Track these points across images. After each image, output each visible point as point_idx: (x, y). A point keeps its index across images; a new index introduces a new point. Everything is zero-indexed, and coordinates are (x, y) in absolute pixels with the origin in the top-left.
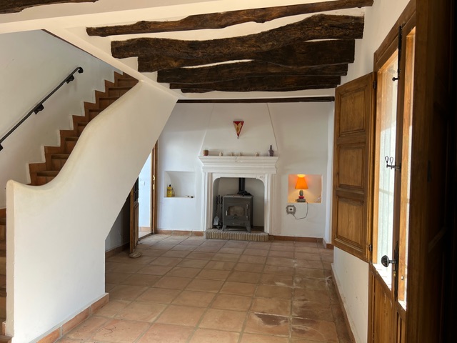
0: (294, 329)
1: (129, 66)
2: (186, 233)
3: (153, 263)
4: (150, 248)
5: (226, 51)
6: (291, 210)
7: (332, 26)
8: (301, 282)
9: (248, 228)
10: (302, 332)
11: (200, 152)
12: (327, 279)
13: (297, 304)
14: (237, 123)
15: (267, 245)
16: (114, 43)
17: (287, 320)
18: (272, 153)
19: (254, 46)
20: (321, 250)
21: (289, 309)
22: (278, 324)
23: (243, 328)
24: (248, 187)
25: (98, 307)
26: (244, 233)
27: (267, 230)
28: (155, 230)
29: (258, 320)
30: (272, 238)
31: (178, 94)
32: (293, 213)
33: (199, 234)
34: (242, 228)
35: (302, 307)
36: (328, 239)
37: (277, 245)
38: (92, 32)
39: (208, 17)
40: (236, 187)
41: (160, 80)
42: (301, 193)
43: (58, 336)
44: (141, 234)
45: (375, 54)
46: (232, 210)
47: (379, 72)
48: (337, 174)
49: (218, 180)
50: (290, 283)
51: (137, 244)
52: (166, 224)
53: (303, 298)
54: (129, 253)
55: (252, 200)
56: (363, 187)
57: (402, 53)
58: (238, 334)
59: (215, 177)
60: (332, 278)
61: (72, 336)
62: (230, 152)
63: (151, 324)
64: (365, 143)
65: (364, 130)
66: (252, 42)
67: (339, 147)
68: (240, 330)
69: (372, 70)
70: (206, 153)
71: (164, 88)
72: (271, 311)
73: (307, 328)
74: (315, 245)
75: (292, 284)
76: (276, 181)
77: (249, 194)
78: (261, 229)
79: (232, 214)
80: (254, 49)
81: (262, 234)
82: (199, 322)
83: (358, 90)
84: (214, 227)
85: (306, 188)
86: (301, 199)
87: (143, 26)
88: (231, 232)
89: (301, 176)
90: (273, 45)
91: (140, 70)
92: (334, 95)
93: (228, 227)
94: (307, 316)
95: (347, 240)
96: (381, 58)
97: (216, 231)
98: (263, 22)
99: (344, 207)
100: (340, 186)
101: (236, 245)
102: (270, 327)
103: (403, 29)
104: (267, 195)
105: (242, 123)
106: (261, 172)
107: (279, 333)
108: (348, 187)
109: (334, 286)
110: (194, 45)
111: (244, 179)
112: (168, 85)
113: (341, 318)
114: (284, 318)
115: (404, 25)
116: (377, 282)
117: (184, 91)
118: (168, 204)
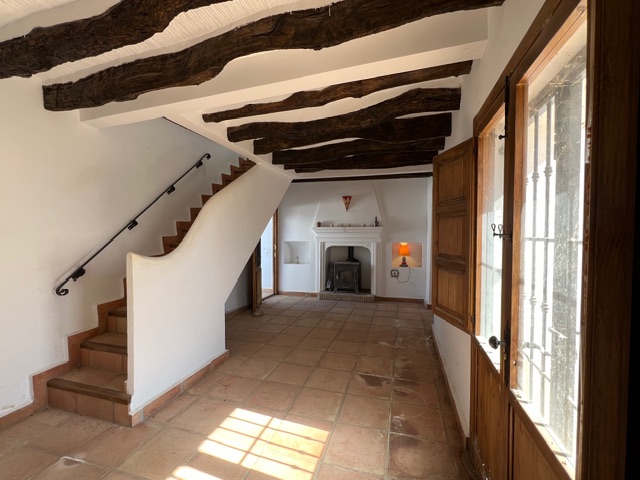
0: (395, 391)
1: (245, 148)
2: (303, 294)
3: (272, 321)
4: (271, 307)
5: (328, 130)
6: (395, 274)
7: (428, 99)
8: (403, 342)
9: (357, 291)
10: (403, 394)
11: (314, 224)
12: (428, 339)
13: (399, 364)
14: (345, 198)
15: (372, 306)
16: (230, 129)
17: (389, 381)
18: (377, 224)
19: (353, 124)
20: (422, 311)
21: (391, 370)
22: (380, 385)
23: (347, 389)
24: (356, 254)
25: (218, 363)
26: (353, 295)
27: (374, 292)
28: (277, 291)
29: (361, 379)
30: (378, 299)
31: (292, 174)
32: (397, 277)
33: (314, 295)
34: (351, 291)
35: (404, 368)
36: (428, 300)
37: (382, 306)
38: (208, 118)
39: (308, 95)
40: (345, 254)
41: (275, 162)
42: (404, 260)
43: (179, 390)
44: (264, 295)
45: (474, 120)
46: (342, 274)
47: (480, 136)
48: (436, 243)
49: (329, 248)
50: (393, 343)
51: (261, 304)
52: (287, 286)
53: (405, 358)
54: (253, 312)
55: (360, 266)
56: (464, 257)
57: (510, 106)
58: (341, 395)
59: (327, 246)
60: (432, 338)
61: (191, 392)
62: (340, 223)
63: (262, 382)
64: (465, 211)
65: (464, 198)
66: (352, 120)
67: (439, 215)
68: (344, 391)
69: (471, 135)
70: (319, 225)
71: (279, 169)
72: (374, 372)
73: (409, 390)
74: (417, 305)
75: (394, 344)
76: (381, 248)
77: (357, 261)
78: (368, 291)
79: (342, 278)
80: (354, 126)
81: (368, 296)
82: (306, 382)
83: (456, 158)
84: (327, 290)
85: (408, 255)
86: (404, 264)
87: (250, 110)
88: (341, 294)
89: (404, 244)
90: (372, 121)
91: (255, 153)
92: (431, 171)
93: (339, 290)
94: (409, 378)
95: (447, 309)
96: (482, 120)
97: (329, 293)
98: (360, 96)
99: (444, 275)
100: (440, 255)
101: (346, 306)
102: (372, 388)
103: (510, 79)
104: (373, 262)
105: (350, 197)
106: (368, 242)
107: (381, 395)
108: (448, 256)
109: (434, 346)
110: (299, 126)
111: (352, 247)
112: (282, 166)
113: (442, 381)
114: (385, 379)
115: (511, 74)
116: (480, 356)
117: (297, 171)
118: (287, 270)
